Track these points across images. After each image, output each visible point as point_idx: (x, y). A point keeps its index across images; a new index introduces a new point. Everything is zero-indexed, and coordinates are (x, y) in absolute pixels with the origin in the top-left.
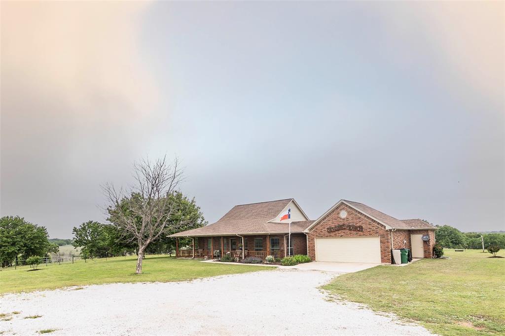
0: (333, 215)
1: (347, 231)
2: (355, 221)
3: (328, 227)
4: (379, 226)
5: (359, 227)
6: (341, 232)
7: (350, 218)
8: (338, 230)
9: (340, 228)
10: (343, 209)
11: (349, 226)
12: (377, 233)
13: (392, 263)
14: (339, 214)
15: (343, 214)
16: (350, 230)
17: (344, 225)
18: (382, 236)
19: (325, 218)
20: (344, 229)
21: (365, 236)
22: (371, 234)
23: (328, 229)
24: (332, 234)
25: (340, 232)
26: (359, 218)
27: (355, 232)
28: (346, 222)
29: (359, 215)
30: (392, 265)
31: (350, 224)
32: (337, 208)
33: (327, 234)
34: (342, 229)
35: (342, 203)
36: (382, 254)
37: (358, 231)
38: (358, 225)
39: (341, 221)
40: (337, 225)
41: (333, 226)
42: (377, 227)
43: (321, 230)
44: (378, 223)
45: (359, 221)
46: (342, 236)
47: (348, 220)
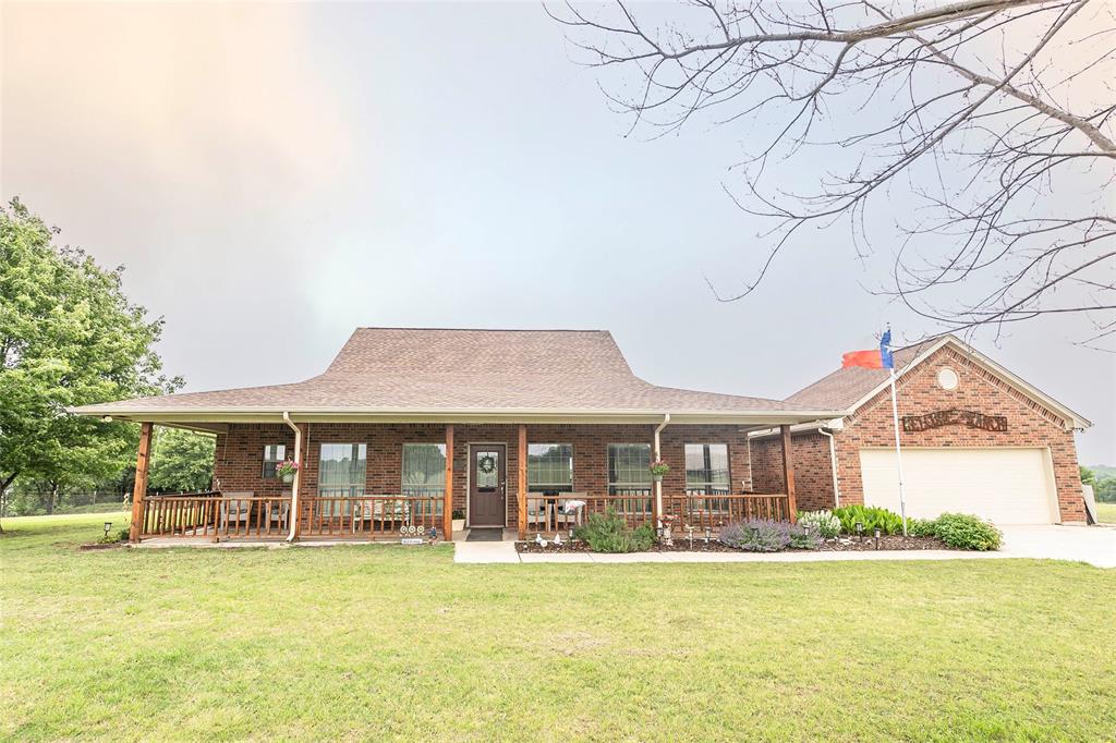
0: (917, 381)
1: (963, 430)
2: (983, 400)
3: (904, 414)
4: (1047, 418)
5: (997, 418)
6: (945, 433)
7: (969, 392)
8: (935, 426)
9: (941, 419)
10: (946, 363)
11: (969, 415)
12: (1043, 437)
13: (1089, 524)
14: (933, 376)
15: (948, 379)
16: (971, 425)
17: (951, 410)
18: (1058, 447)
20: (954, 423)
21: (1014, 445)
22: (1028, 441)
23: (905, 420)
24: (918, 437)
25: (941, 431)
26: (994, 394)
27: (986, 435)
28: (957, 404)
29: (993, 385)
31: (970, 409)
32: (928, 360)
33: (901, 436)
34: (950, 424)
36: (1062, 499)
37: (994, 430)
38: (991, 413)
39: (941, 398)
40: (931, 410)
41: (918, 411)
42: (1042, 422)
43: (881, 425)
44: (1045, 412)
45: (996, 401)
46: (947, 444)
47: (961, 395)
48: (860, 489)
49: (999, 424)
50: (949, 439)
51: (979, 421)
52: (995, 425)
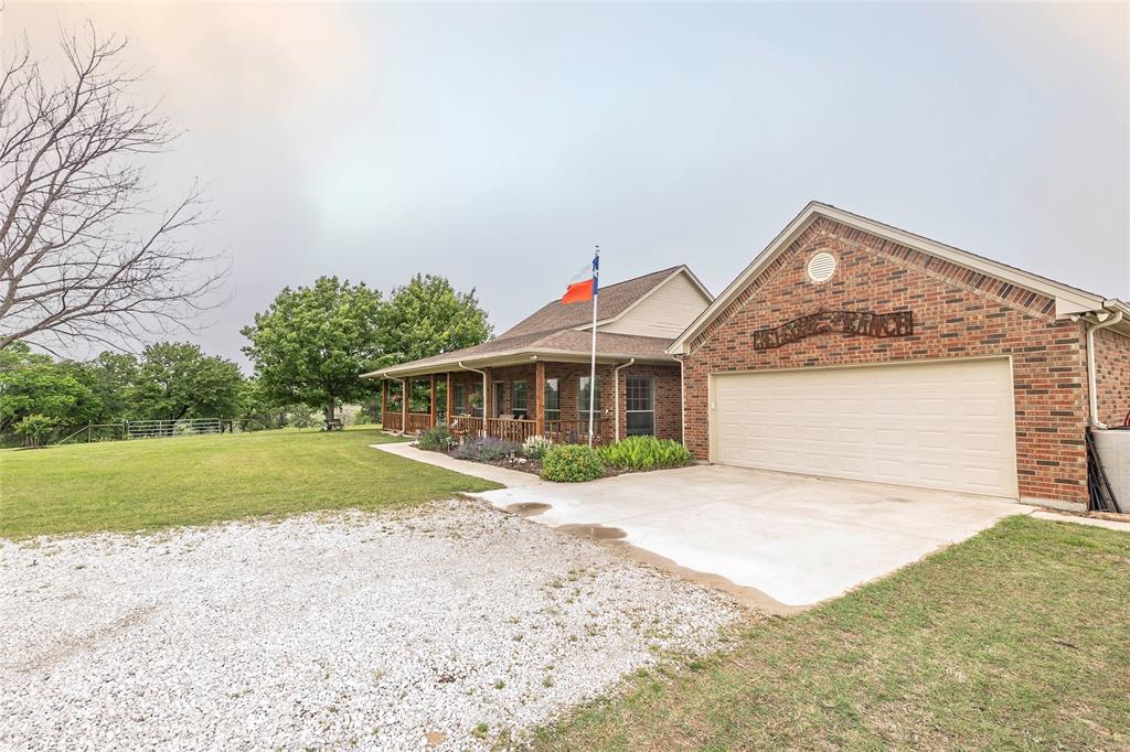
0: (778, 279)
1: (837, 341)
2: (875, 289)
3: (757, 326)
4: (1010, 302)
5: (896, 316)
6: (809, 347)
7: (851, 280)
8: (797, 339)
9: (807, 326)
10: (822, 244)
11: (847, 317)
12: (995, 338)
14: (800, 267)
15: (821, 268)
16: (850, 332)
17: (820, 314)
18: (1031, 354)
19: (746, 293)
20: (824, 331)
21: (925, 356)
22: (957, 348)
23: (755, 335)
24: (773, 356)
25: (804, 344)
26: (897, 274)
27: (874, 344)
28: (831, 303)
29: (897, 261)
30: (1097, 521)
31: (850, 308)
32: (796, 244)
33: (753, 357)
34: (815, 333)
35: (818, 220)
36: (1022, 454)
37: (890, 335)
38: (889, 307)
39: (808, 297)
40: (793, 317)
41: (775, 321)
42: (997, 310)
43: (731, 344)
44: (1006, 289)
45: (898, 286)
46: (811, 362)
47: (841, 288)
48: (705, 422)
49: (899, 325)
50: (814, 356)
51: (864, 323)
52: (892, 326)
